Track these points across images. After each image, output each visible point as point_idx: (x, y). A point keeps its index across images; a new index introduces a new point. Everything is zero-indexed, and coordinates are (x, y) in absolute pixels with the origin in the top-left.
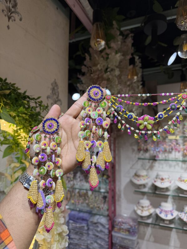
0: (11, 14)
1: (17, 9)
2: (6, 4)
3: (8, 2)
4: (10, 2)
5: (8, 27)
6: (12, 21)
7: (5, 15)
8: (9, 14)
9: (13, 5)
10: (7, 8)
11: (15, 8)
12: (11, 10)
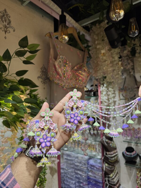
0: (6, 29)
4: (6, 21)
5: (5, 38)
6: (8, 33)
9: (8, 23)
11: (10, 24)
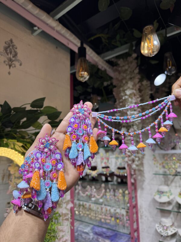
0: (11, 63)
1: (18, 57)
2: (8, 56)
3: (9, 55)
4: (11, 53)
5: (9, 73)
6: (13, 67)
7: (7, 65)
8: (10, 63)
9: (13, 55)
10: (8, 59)
11: (16, 57)
12: (12, 59)
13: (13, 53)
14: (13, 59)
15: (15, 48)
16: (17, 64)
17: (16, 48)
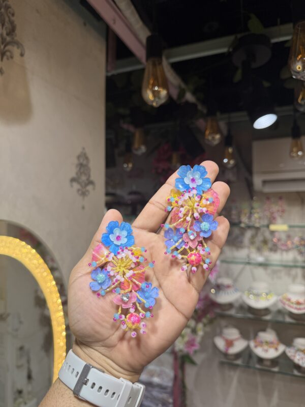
0: (5, 47)
1: (16, 35)
4: (3, 25)
5: (1, 71)
6: (8, 59)
9: (8, 30)
12: (5, 39)
13: (7, 25)
14: (8, 39)
15: (10, 13)
16: (16, 51)
17: (13, 15)
